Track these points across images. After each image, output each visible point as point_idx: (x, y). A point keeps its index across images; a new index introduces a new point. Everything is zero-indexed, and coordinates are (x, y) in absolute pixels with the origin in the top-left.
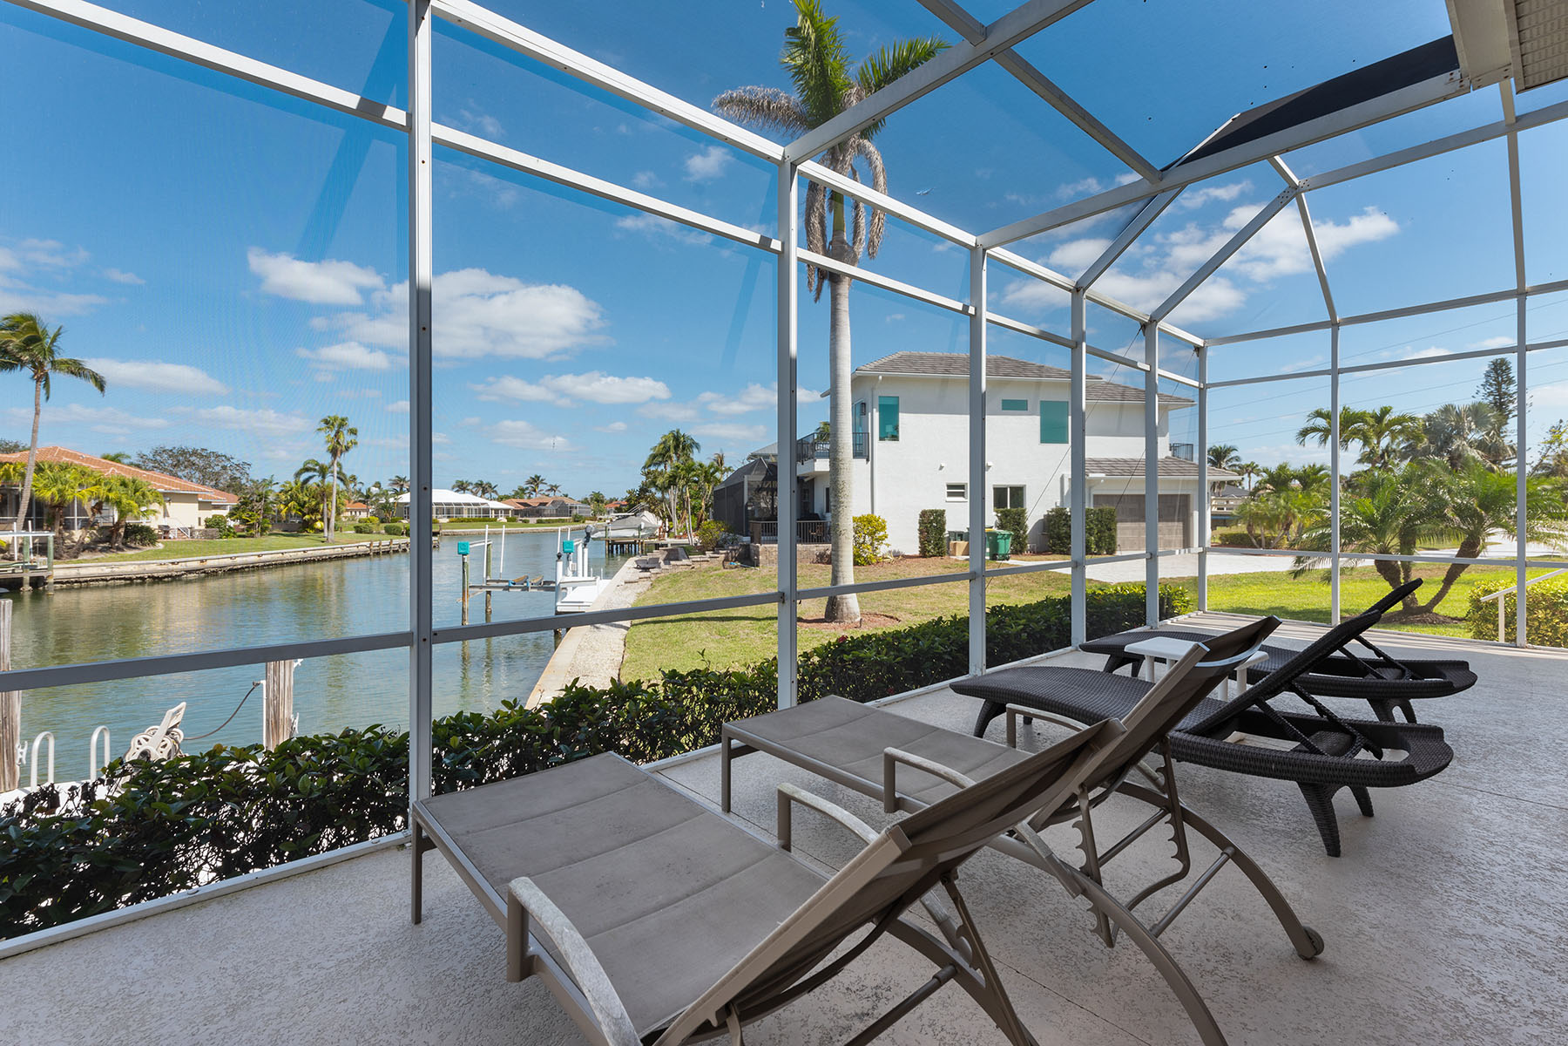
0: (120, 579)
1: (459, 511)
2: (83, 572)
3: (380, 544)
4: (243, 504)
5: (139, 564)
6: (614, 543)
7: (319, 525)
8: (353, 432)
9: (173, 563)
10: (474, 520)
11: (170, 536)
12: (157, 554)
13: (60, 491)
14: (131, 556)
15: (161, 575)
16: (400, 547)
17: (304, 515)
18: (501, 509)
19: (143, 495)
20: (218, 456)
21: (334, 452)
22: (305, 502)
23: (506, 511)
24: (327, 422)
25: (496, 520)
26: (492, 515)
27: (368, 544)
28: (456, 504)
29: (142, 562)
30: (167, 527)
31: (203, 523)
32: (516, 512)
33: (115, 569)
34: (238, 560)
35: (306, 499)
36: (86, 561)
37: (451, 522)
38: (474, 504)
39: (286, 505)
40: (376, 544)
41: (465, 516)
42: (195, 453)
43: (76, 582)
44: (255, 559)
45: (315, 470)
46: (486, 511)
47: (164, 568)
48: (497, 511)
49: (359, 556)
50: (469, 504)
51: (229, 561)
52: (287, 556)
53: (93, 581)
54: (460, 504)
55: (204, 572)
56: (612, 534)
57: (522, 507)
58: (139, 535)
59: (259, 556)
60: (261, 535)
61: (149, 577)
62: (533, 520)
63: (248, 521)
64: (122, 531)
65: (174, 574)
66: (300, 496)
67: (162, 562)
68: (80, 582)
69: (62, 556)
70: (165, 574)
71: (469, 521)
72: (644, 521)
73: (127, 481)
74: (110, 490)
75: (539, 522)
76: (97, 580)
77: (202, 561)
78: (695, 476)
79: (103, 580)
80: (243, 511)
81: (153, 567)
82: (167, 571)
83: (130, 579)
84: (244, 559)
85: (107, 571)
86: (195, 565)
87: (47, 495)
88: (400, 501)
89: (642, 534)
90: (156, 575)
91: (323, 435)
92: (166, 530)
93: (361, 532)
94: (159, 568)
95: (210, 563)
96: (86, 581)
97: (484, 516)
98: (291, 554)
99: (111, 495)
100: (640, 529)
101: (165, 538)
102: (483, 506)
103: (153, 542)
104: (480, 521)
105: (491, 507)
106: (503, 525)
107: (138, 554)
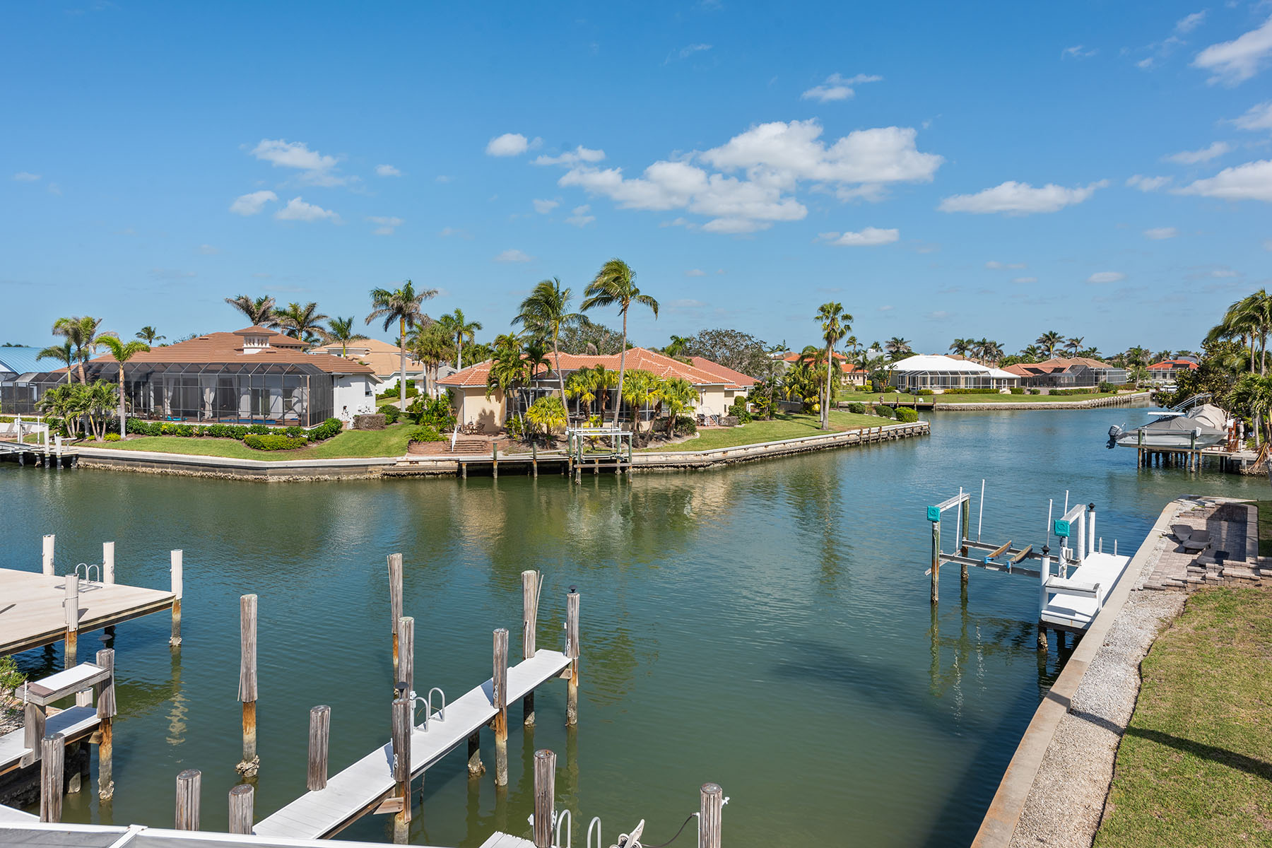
0: (671, 466)
1: (956, 381)
2: (651, 459)
4: (758, 387)
5: (683, 454)
6: (1150, 452)
7: (817, 407)
8: (847, 317)
9: (705, 455)
10: (972, 392)
11: (705, 423)
12: (695, 445)
13: (637, 396)
14: (678, 445)
15: (696, 464)
16: (888, 434)
17: (805, 397)
18: (1005, 379)
19: (687, 394)
20: (742, 336)
21: (829, 338)
22: (805, 386)
23: (1011, 380)
24: (822, 309)
25: (997, 392)
27: (857, 431)
28: (952, 373)
29: (685, 453)
30: (703, 415)
31: (728, 410)
32: (1023, 381)
33: (668, 458)
34: (751, 451)
35: (806, 382)
36: (651, 450)
37: (945, 393)
38: (973, 373)
39: (790, 387)
40: (865, 431)
41: (962, 386)
42: (727, 334)
43: (646, 467)
45: (813, 356)
46: (987, 381)
47: (699, 458)
48: (999, 380)
49: (849, 446)
50: (967, 373)
51: (743, 452)
53: (655, 467)
54: (956, 373)
55: (726, 462)
56: (1148, 441)
57: (1031, 375)
58: (685, 426)
59: (766, 447)
60: (770, 418)
61: (689, 466)
62: (1044, 391)
64: (674, 421)
65: (705, 464)
66: (801, 379)
67: (698, 453)
68: (648, 468)
69: (638, 445)
70: (699, 464)
71: (966, 392)
72: (1201, 425)
73: (677, 382)
74: (665, 393)
75: (1052, 393)
76: (658, 467)
77: (724, 452)
79: (661, 467)
80: (757, 396)
81: (691, 457)
82: (700, 462)
83: (677, 467)
84: (755, 449)
85: (664, 459)
86: (719, 456)
87: (630, 398)
88: (894, 369)
90: (693, 464)
91: (820, 324)
92: (702, 418)
93: (854, 412)
94: (696, 458)
95: (730, 454)
96: (651, 467)
97: (984, 386)
98: (791, 444)
99: (666, 397)
100: (1193, 436)
101: (701, 425)
102: (981, 375)
103: (693, 431)
104: (979, 393)
105: (992, 376)
106: (1006, 398)
107: (683, 444)
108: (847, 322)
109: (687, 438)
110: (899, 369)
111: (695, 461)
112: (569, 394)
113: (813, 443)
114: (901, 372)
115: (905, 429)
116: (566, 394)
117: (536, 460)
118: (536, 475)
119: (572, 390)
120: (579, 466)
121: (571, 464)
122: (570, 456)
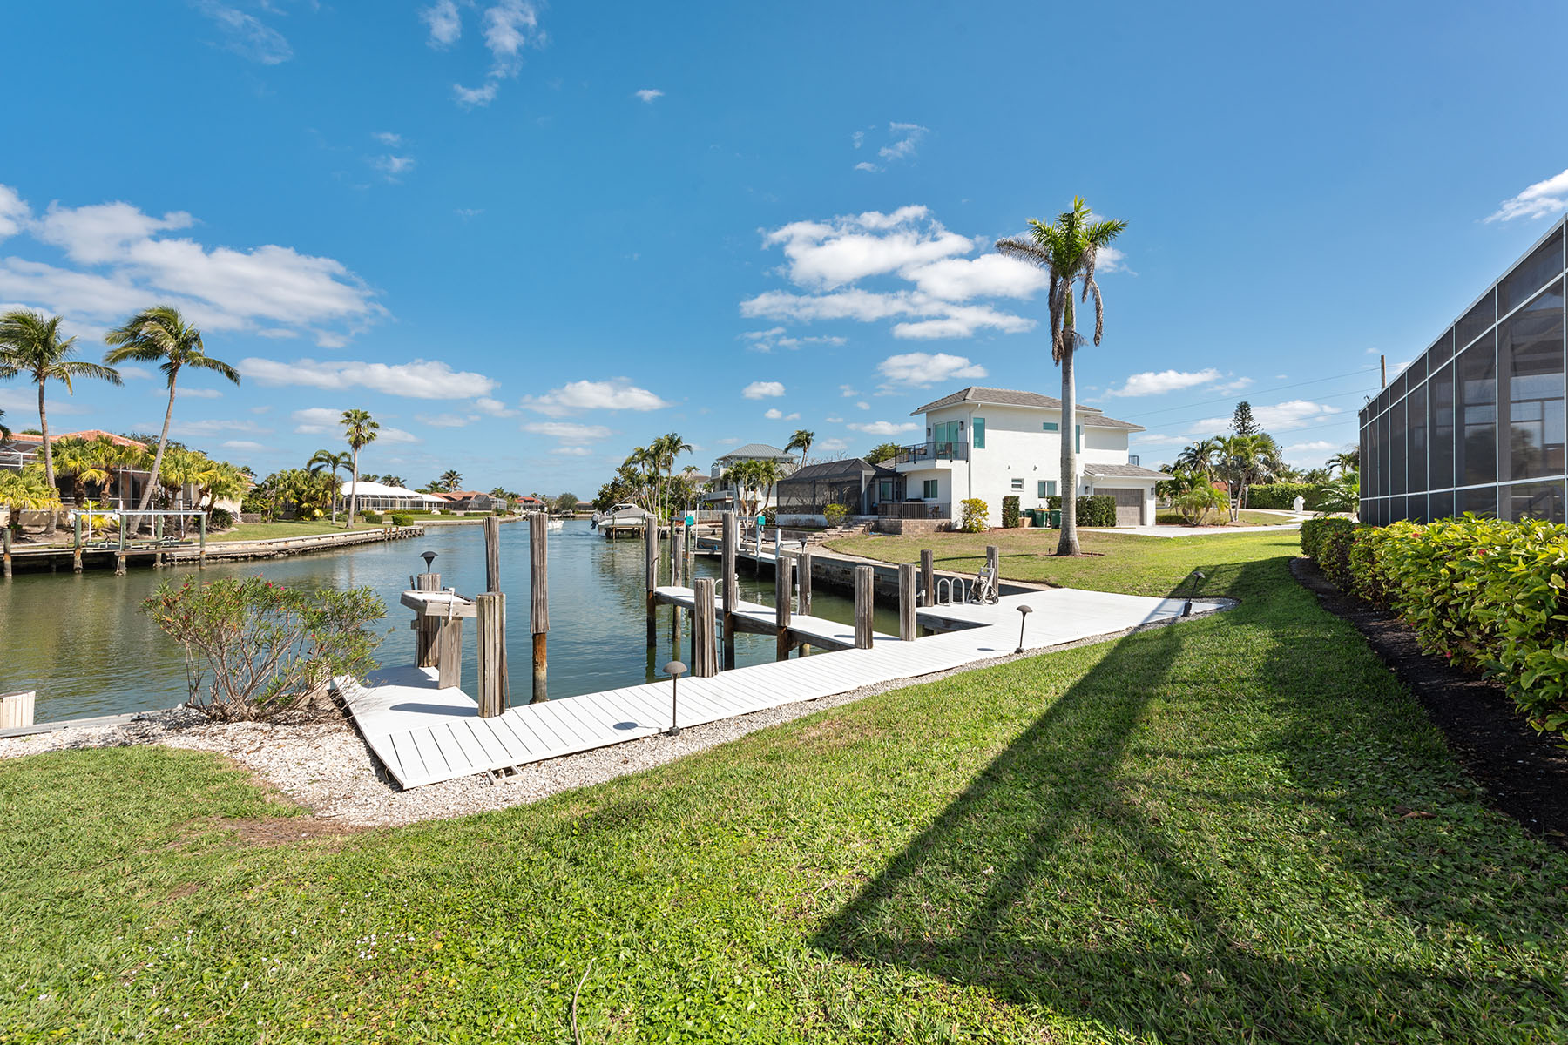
1: (393, 503)
7: (317, 512)
8: (374, 425)
9: (269, 543)
13: (185, 474)
15: (261, 554)
18: (435, 503)
21: (356, 444)
22: (304, 491)
23: (440, 504)
24: (348, 416)
25: (430, 513)
26: (426, 508)
27: (381, 530)
28: (391, 497)
32: (447, 505)
33: (223, 549)
34: (307, 542)
35: (305, 488)
38: (409, 497)
39: (284, 493)
41: (398, 508)
44: (316, 541)
45: (329, 460)
46: (420, 504)
47: (263, 547)
48: (430, 504)
49: (377, 541)
50: (402, 497)
52: (323, 541)
54: (394, 497)
55: (288, 552)
57: (446, 501)
58: (222, 517)
61: (251, 555)
62: (460, 513)
64: (211, 513)
67: (262, 542)
75: (466, 515)
79: (214, 558)
80: (257, 499)
81: (252, 546)
83: (237, 557)
86: (282, 545)
89: (644, 521)
90: (256, 554)
94: (259, 548)
95: (291, 544)
97: (420, 508)
102: (416, 499)
103: (229, 523)
104: (416, 513)
105: (424, 499)
106: (436, 517)
108: (372, 430)
109: (228, 530)
111: (259, 551)
112: (58, 470)
113: (353, 537)
116: (53, 470)
117: (10, 554)
118: (9, 575)
119: (63, 465)
120: (124, 553)
121: (78, 558)
122: (78, 547)
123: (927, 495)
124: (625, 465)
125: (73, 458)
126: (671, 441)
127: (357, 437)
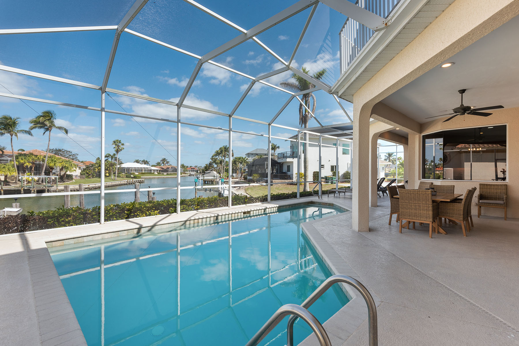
1: (142, 170)
2: (59, 188)
3: (130, 181)
4: (87, 167)
5: (73, 186)
7: (107, 174)
8: (123, 145)
10: (147, 174)
12: (76, 183)
14: (70, 183)
16: (135, 182)
18: (156, 170)
20: (67, 151)
21: (117, 151)
23: (157, 170)
24: (114, 142)
25: (154, 174)
26: (153, 172)
27: (127, 181)
28: (141, 168)
31: (80, 174)
32: (160, 171)
34: (97, 185)
36: (59, 185)
37: (139, 174)
38: (147, 168)
39: (97, 168)
41: (143, 172)
45: (110, 157)
46: (151, 170)
48: (154, 170)
49: (125, 184)
50: (145, 168)
57: (161, 169)
60: (92, 178)
61: (76, 190)
62: (165, 174)
63: (89, 173)
64: (65, 176)
71: (145, 174)
75: (167, 174)
77: (89, 185)
78: (241, 161)
88: (121, 167)
89: (215, 178)
95: (90, 186)
97: (150, 172)
98: (109, 184)
99: (66, 165)
102: (149, 169)
103: (73, 179)
104: (149, 174)
105: (152, 169)
106: (156, 175)
107: (71, 183)
110: (123, 167)
112: (17, 163)
113: (115, 183)
114: (123, 168)
115: (139, 180)
116: (16, 163)
117: (3, 190)
119: (19, 162)
120: (33, 189)
121: (22, 191)
122: (22, 187)
123: (288, 171)
124: (212, 157)
125: (22, 159)
126: (225, 148)
127: (117, 149)
